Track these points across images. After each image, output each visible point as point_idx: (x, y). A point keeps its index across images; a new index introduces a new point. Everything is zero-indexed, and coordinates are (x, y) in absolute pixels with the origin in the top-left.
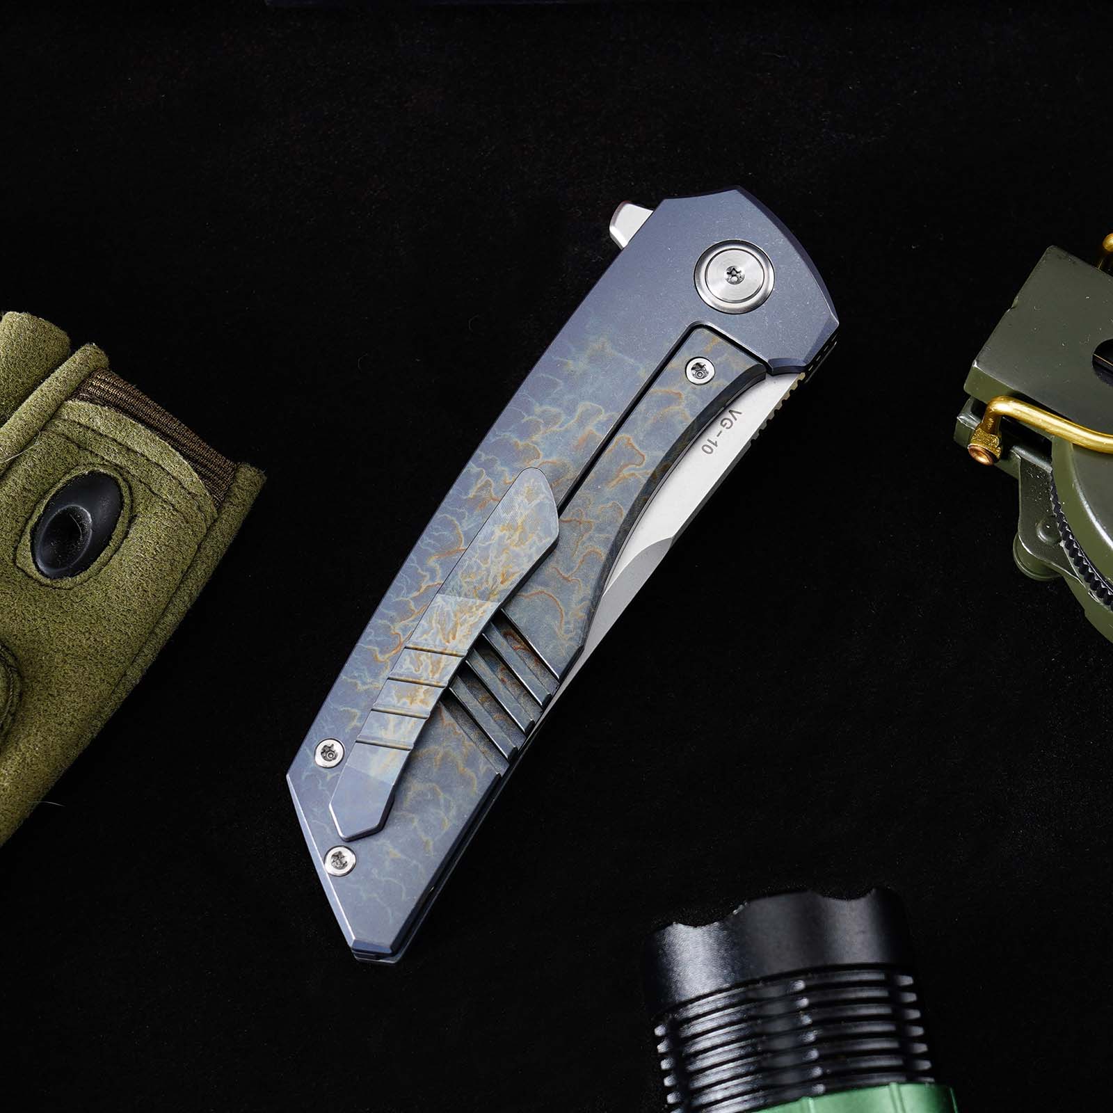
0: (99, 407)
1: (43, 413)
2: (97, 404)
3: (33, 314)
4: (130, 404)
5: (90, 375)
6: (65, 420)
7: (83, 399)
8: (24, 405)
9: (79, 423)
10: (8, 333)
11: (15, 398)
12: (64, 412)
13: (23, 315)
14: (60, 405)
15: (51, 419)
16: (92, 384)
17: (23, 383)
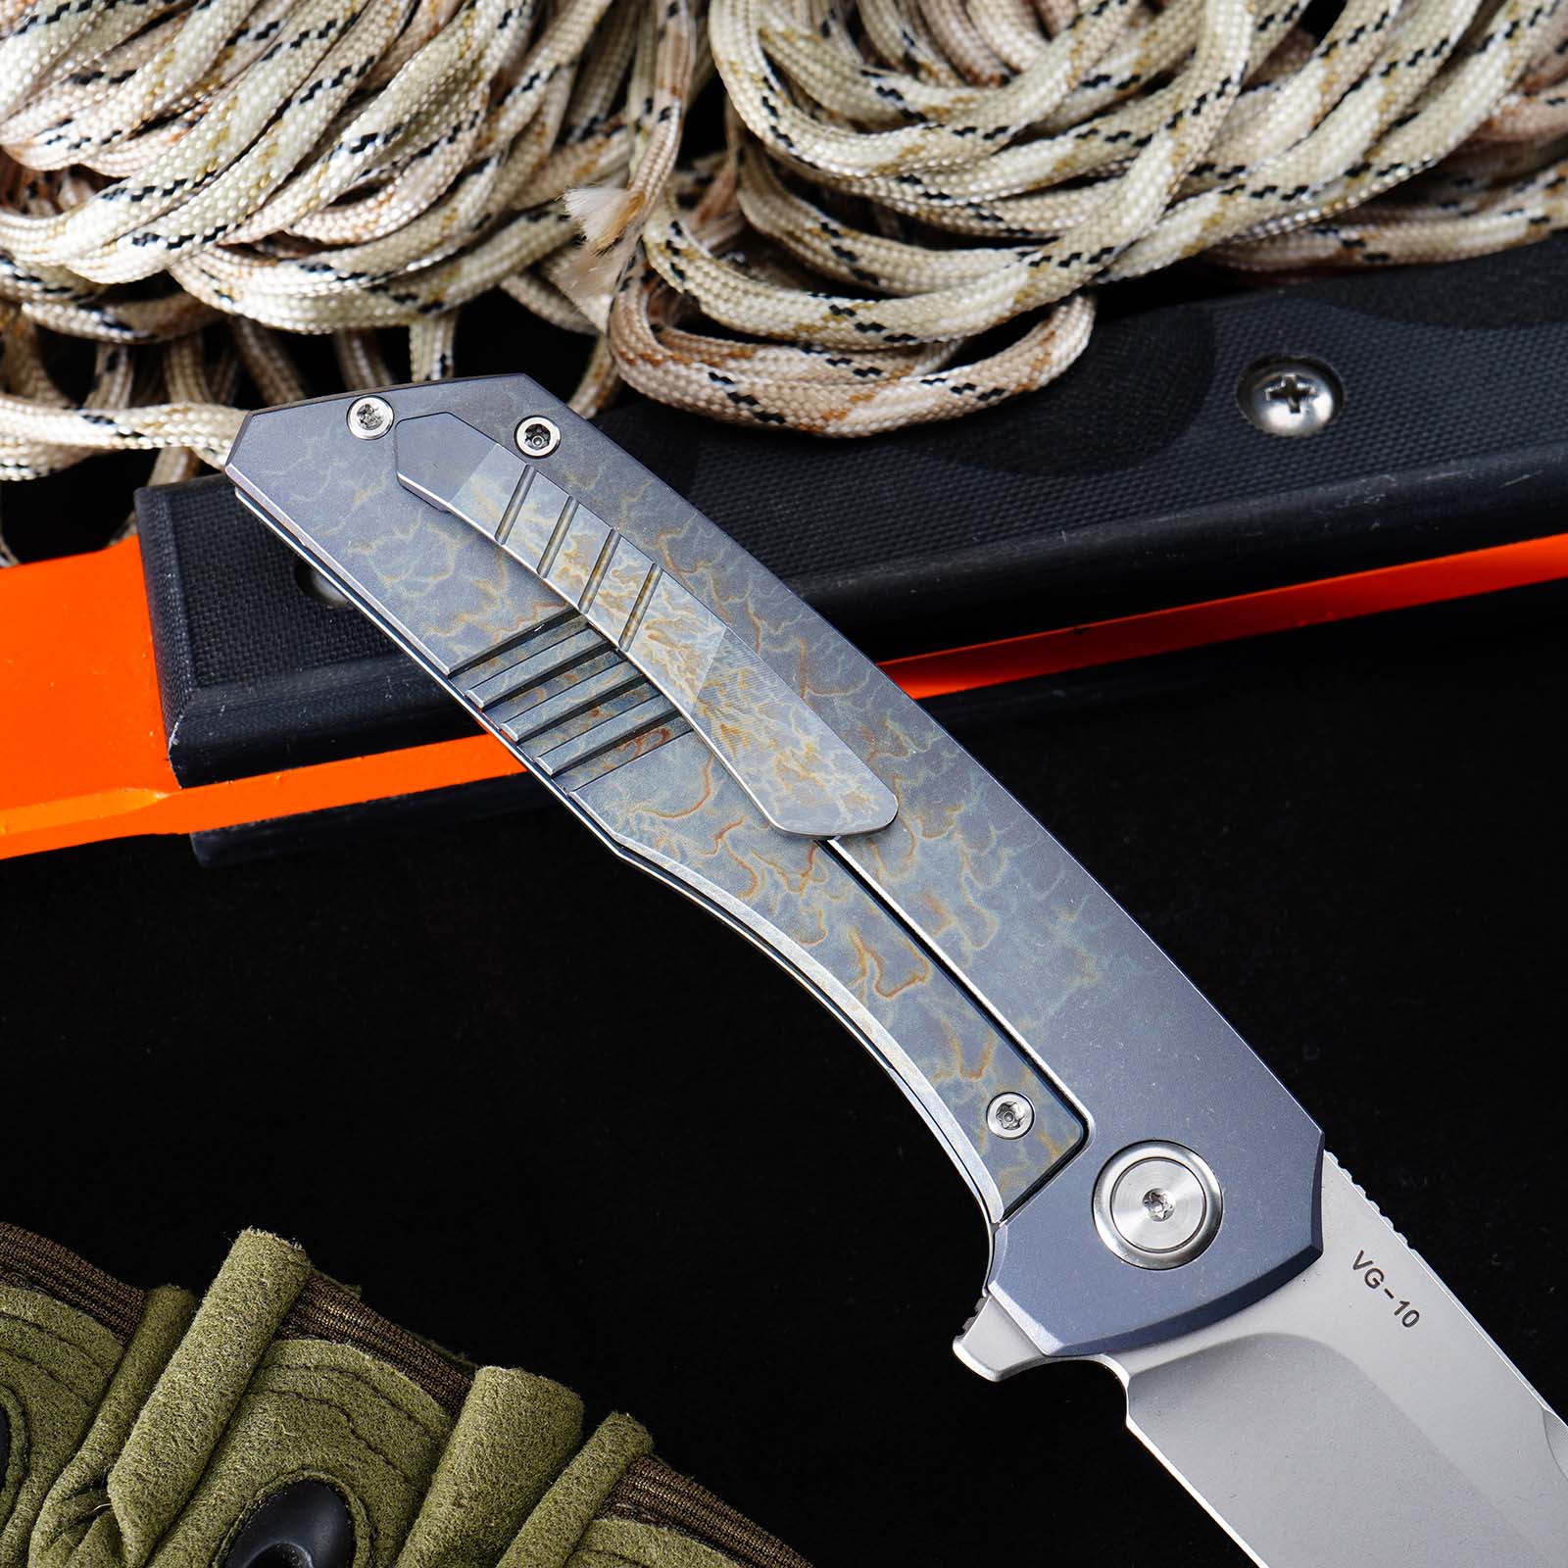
0: (653, 1528)
1: (564, 1543)
2: (648, 1522)
3: (528, 1370)
4: (701, 1519)
5: (629, 1470)
6: (598, 1552)
7: (622, 1514)
8: (527, 1526)
9: (622, 1557)
10: (492, 1405)
11: (509, 1514)
12: (596, 1538)
13: (512, 1372)
14: (587, 1528)
15: (575, 1550)
16: (634, 1487)
17: (521, 1488)
